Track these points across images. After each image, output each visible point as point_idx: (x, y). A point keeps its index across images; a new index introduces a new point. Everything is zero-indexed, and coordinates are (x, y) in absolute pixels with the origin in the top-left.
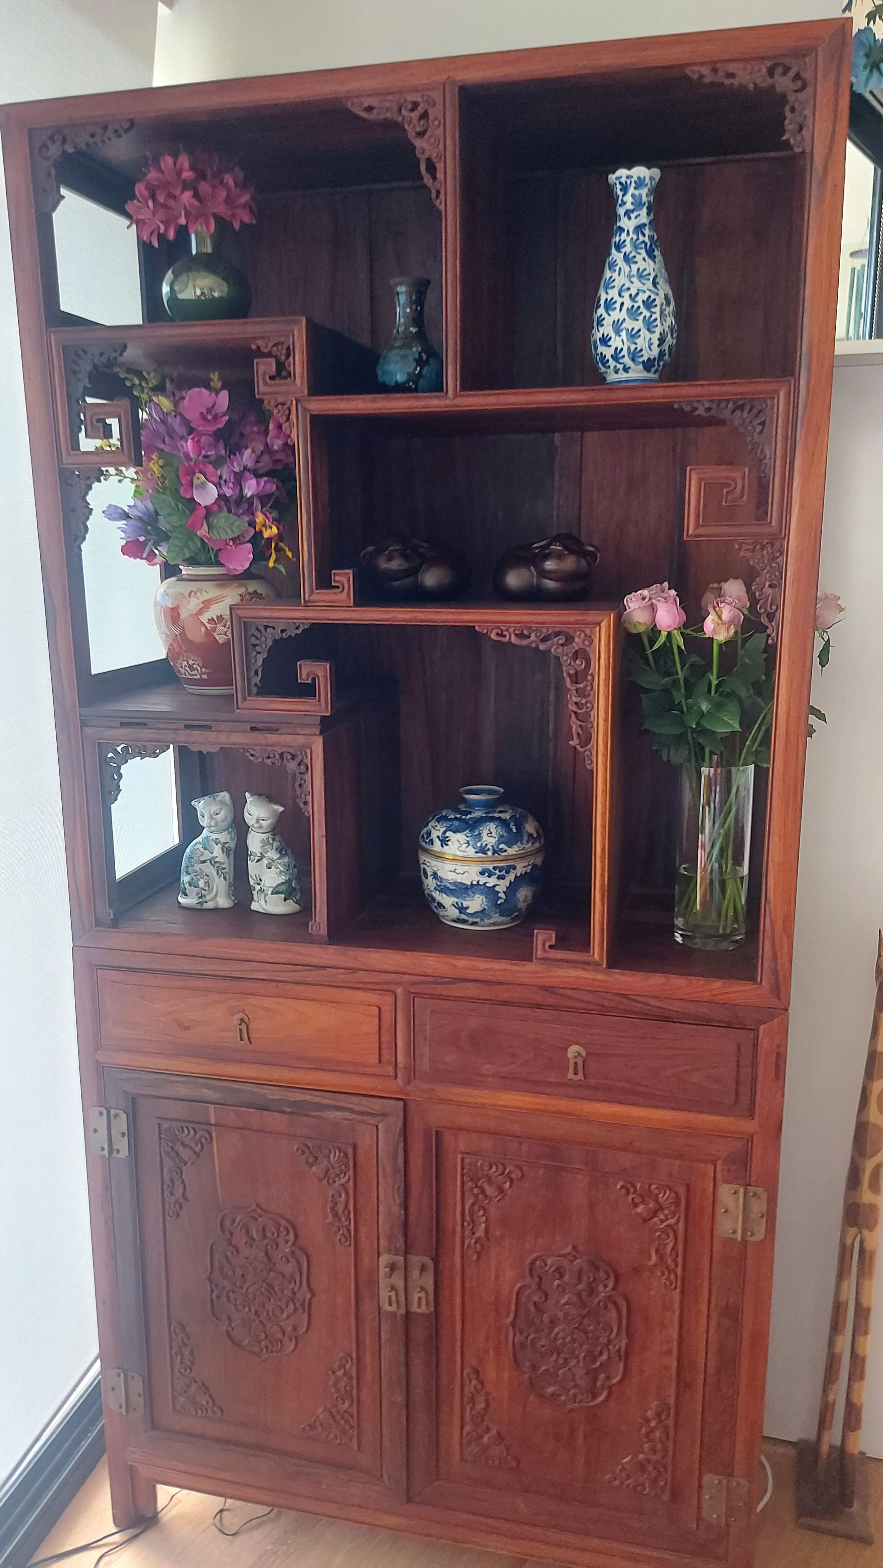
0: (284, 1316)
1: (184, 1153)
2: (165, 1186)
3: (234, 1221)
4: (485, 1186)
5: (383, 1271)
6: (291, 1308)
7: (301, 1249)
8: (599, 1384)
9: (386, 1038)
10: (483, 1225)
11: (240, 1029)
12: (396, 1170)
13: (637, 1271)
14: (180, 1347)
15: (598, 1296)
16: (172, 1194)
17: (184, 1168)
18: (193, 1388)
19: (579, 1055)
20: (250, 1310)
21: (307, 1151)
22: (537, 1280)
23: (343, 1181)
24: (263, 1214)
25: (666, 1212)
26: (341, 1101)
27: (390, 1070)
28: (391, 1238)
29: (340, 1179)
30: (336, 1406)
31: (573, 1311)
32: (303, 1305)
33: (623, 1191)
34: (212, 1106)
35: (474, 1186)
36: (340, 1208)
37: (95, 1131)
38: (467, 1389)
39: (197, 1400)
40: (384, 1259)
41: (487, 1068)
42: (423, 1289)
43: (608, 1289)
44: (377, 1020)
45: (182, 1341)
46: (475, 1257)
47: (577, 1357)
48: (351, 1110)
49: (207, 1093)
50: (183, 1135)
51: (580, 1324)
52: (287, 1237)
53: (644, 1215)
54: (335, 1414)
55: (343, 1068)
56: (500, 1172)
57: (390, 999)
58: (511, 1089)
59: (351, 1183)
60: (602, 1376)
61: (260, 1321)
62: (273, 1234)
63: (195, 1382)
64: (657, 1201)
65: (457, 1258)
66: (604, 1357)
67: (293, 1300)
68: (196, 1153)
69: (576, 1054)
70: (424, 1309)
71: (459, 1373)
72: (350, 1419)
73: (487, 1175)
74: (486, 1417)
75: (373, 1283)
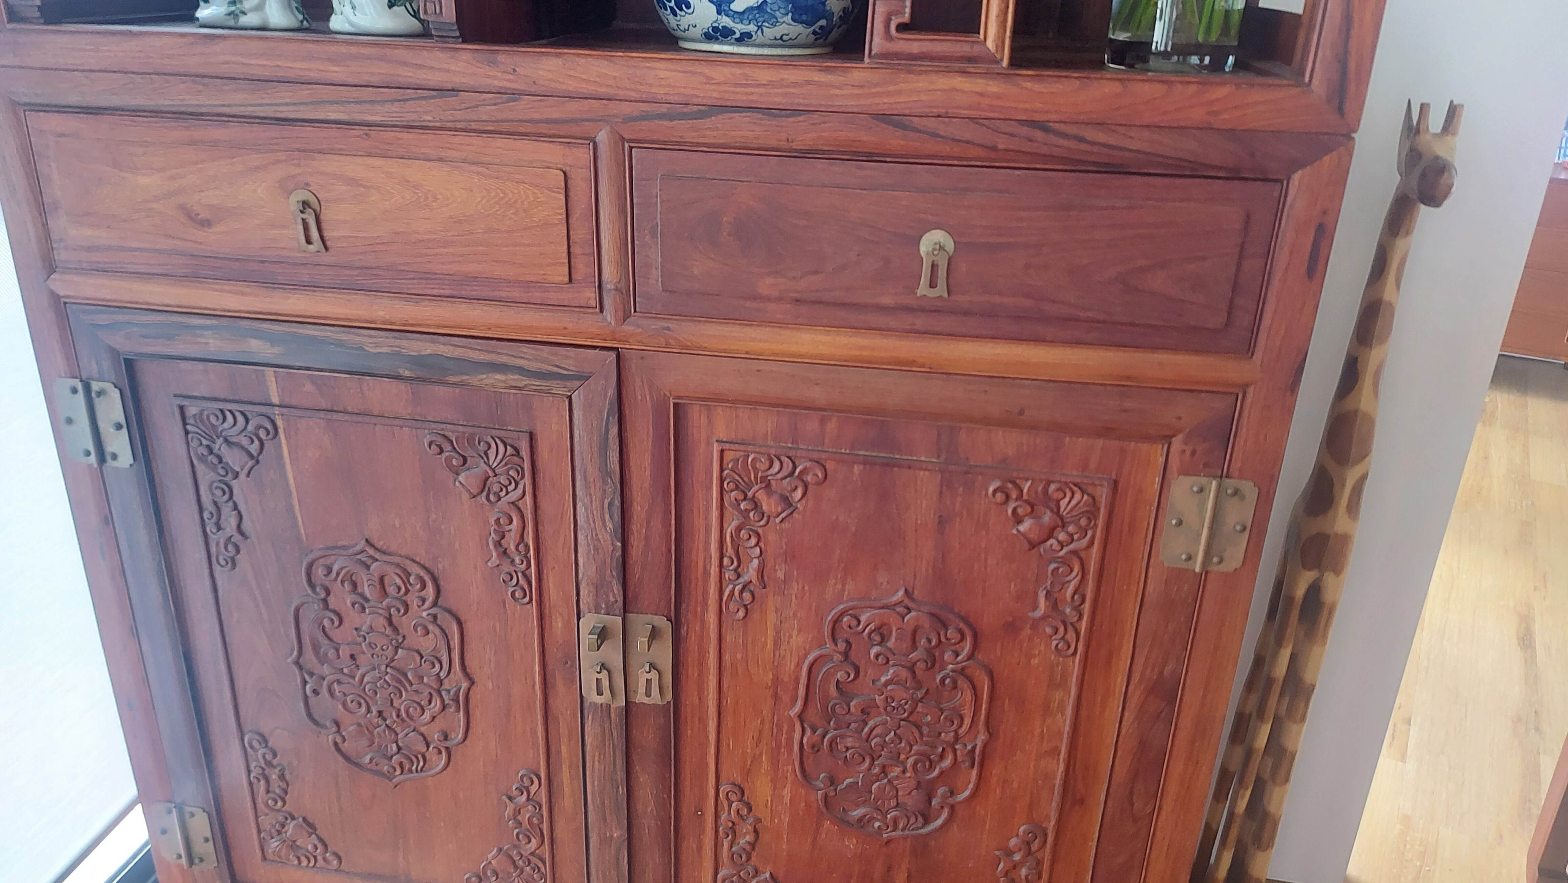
0: (427, 716)
1: (232, 458)
2: (206, 515)
3: (329, 570)
4: (761, 496)
5: (587, 638)
6: (437, 704)
7: (449, 611)
8: (934, 802)
9: (582, 232)
10: (756, 562)
11: (303, 220)
12: (605, 473)
13: (1012, 628)
14: (263, 769)
15: (942, 668)
16: (219, 528)
17: (234, 483)
18: (291, 826)
19: (942, 248)
20: (369, 711)
21: (447, 447)
22: (841, 646)
23: (514, 496)
24: (377, 555)
25: (1071, 529)
26: (505, 355)
27: (590, 295)
28: (599, 587)
29: (507, 493)
30: (515, 846)
31: (901, 694)
32: (456, 700)
33: (1000, 497)
34: (269, 371)
35: (741, 497)
36: (510, 543)
37: (69, 421)
38: (724, 817)
39: (298, 843)
40: (589, 621)
41: (767, 285)
42: (652, 666)
43: (960, 658)
44: (563, 197)
45: (264, 757)
46: (741, 614)
47: (903, 763)
48: (521, 370)
49: (259, 349)
50: (226, 425)
51: (911, 713)
52: (423, 593)
53: (1031, 536)
54: (516, 858)
55: (504, 294)
56: (784, 472)
57: (584, 155)
58: (812, 324)
59: (528, 498)
60: (940, 791)
61: (387, 725)
62: (399, 589)
63: (293, 818)
64: (1057, 512)
65: (712, 618)
66: (947, 762)
67: (439, 692)
68: (251, 456)
69: (938, 247)
70: (656, 698)
71: (712, 792)
72: (541, 865)
73: (764, 479)
74: (754, 855)
75: (572, 661)
